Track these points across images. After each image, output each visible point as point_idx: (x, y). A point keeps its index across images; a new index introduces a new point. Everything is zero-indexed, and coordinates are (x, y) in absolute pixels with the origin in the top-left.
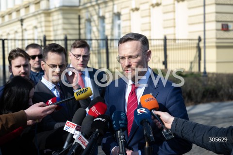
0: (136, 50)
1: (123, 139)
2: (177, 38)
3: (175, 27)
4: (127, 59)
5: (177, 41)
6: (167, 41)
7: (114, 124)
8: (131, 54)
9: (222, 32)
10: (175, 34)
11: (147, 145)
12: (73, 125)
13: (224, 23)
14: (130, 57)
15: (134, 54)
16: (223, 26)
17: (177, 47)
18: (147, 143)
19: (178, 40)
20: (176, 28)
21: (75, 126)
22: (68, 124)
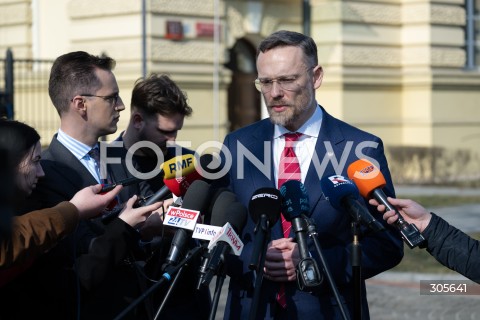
0: (294, 64)
1: (313, 231)
2: (36, 56)
3: (30, 25)
4: (275, 84)
5: (36, 66)
6: (16, 65)
7: (290, 205)
8: (284, 74)
9: (167, 43)
10: (30, 46)
11: (355, 242)
12: (188, 213)
13: (172, 19)
14: (282, 79)
15: (289, 74)
16: (169, 25)
17: (36, 82)
18: (355, 237)
19: (40, 61)
20: (34, 27)
21: (195, 214)
22: (173, 213)
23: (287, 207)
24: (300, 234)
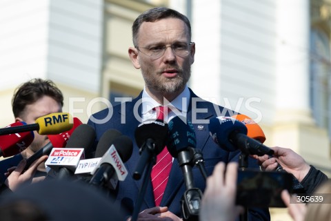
7: (177, 137)
12: (71, 151)
21: (79, 152)
22: (57, 153)
23: (174, 139)
24: (186, 167)
